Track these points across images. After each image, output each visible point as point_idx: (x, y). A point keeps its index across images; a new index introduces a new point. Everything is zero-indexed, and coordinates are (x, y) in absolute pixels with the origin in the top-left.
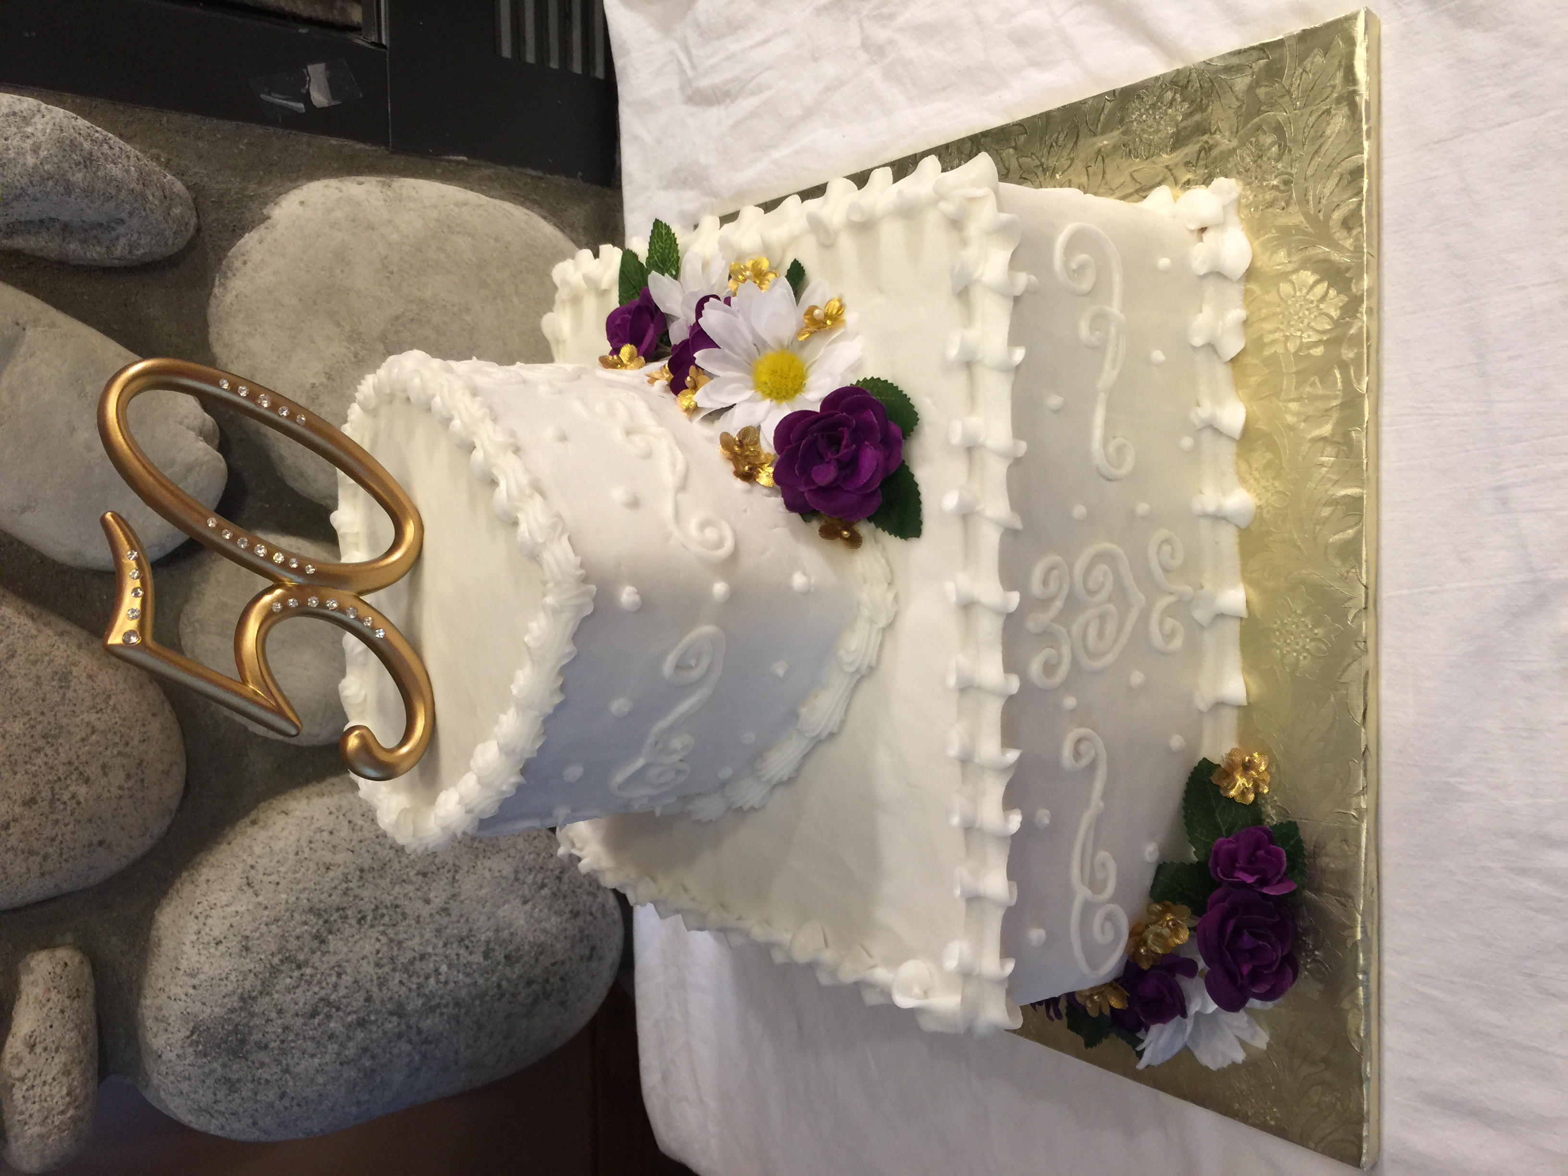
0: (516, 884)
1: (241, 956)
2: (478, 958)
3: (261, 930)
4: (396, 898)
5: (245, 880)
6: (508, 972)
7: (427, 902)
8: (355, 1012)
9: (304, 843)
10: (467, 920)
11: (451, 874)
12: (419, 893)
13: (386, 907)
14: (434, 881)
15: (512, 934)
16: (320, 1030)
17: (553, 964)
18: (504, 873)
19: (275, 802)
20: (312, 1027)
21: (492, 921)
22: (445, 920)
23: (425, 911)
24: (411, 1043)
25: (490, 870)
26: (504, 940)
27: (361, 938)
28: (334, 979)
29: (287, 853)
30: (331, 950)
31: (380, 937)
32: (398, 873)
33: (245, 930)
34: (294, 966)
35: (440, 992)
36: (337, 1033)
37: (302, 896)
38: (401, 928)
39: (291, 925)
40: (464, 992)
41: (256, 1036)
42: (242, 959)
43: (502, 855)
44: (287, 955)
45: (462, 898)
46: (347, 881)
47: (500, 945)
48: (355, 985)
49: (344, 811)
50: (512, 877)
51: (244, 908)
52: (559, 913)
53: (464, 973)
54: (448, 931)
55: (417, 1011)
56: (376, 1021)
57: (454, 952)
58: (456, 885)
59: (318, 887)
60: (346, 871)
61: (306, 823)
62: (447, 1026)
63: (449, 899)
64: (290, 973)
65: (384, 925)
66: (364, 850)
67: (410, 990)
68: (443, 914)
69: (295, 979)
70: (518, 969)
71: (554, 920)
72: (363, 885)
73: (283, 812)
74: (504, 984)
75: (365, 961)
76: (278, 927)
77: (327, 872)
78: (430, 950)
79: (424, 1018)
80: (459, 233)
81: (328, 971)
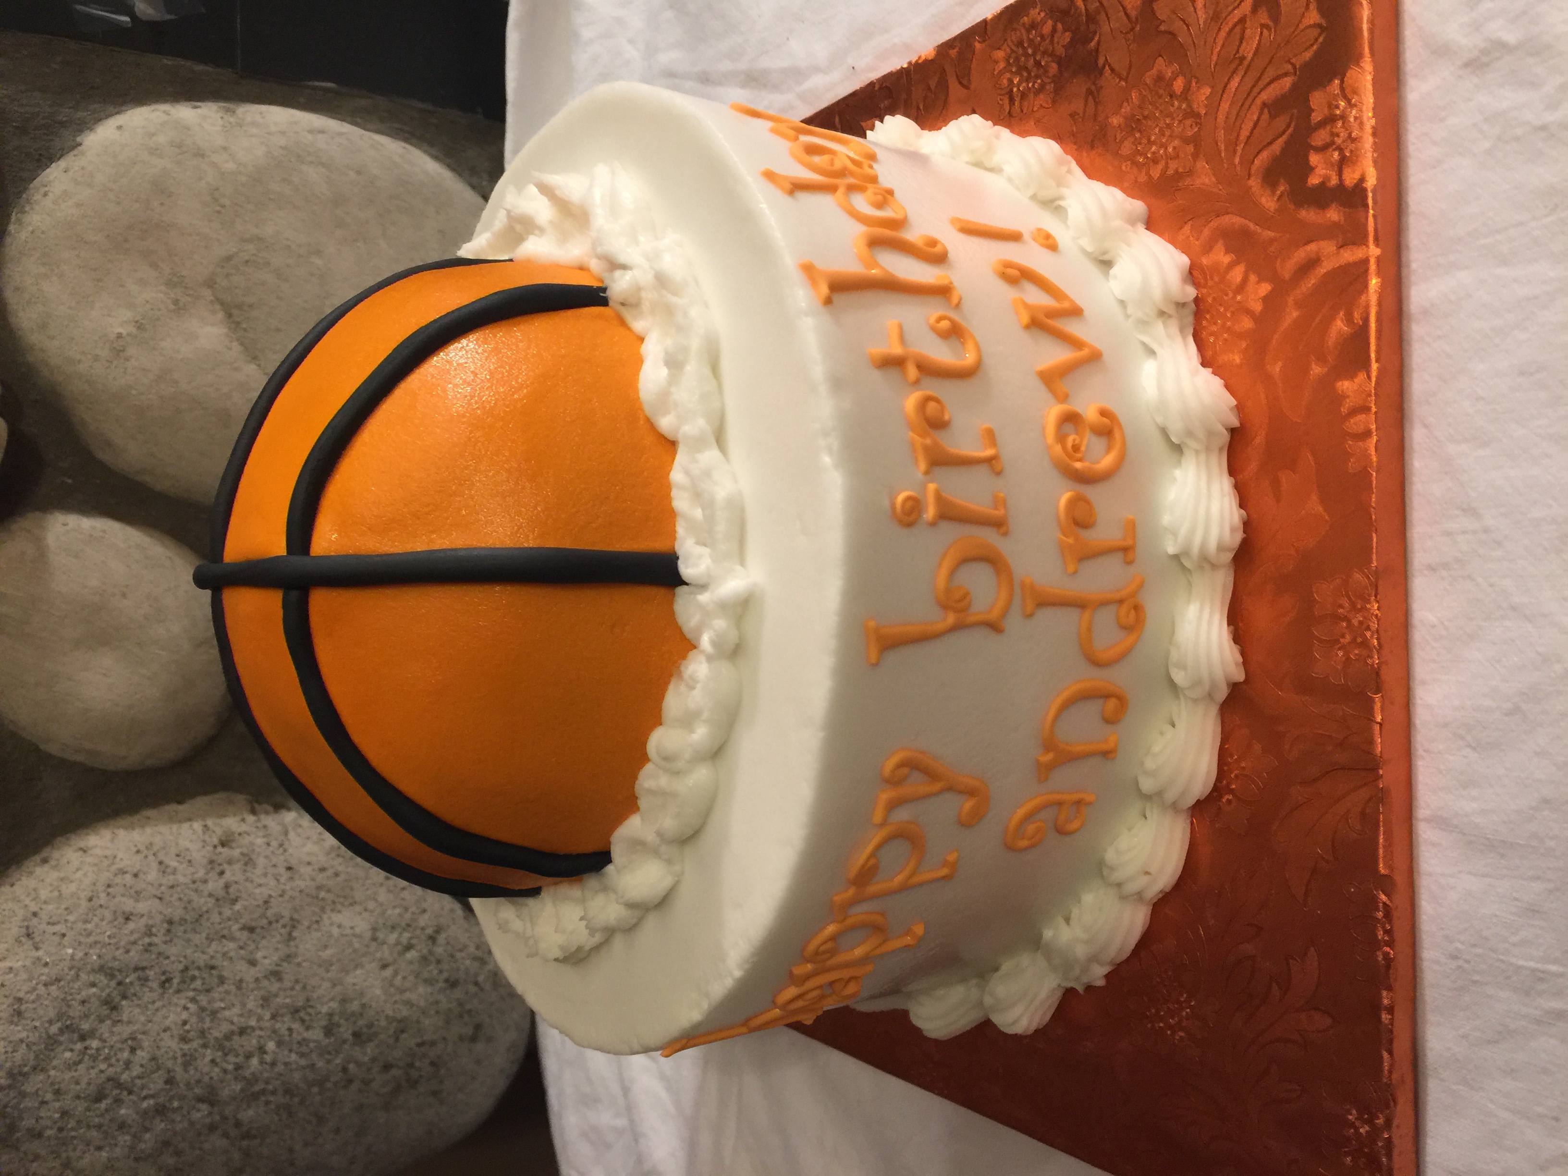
0: (374, 944)
1: (12, 1022)
2: (316, 1034)
3: (37, 992)
4: (212, 957)
5: (24, 930)
6: (357, 1052)
7: (253, 963)
8: (152, 1096)
9: (100, 887)
10: (304, 988)
11: (288, 929)
12: (242, 952)
13: (199, 968)
14: (264, 938)
15: (363, 1006)
16: (108, 1117)
17: (419, 1045)
18: (358, 930)
19: (73, 836)
20: (98, 1112)
21: (338, 988)
22: (275, 987)
23: (250, 974)
24: (228, 1138)
25: (339, 926)
26: (353, 1014)
27: (164, 1006)
28: (126, 1055)
29: (79, 898)
30: (125, 1018)
31: (189, 1005)
32: (218, 927)
33: (19, 990)
34: (76, 1036)
35: (266, 1075)
36: (130, 1122)
37: (91, 951)
38: (216, 995)
39: (77, 985)
40: (297, 1076)
41: (28, 1122)
42: (12, 1027)
43: (358, 908)
44: (68, 1022)
45: (299, 959)
46: (150, 934)
47: (347, 1020)
48: (153, 1063)
49: (155, 848)
50: (368, 935)
51: (20, 963)
52: (429, 982)
53: (297, 1053)
54: (278, 1000)
55: (234, 1098)
56: (180, 1108)
57: (286, 1026)
58: (292, 943)
59: (112, 941)
60: (150, 922)
61: (106, 863)
62: (276, 1118)
63: (283, 960)
64: (71, 1046)
65: (194, 990)
66: (176, 896)
67: (225, 1071)
68: (273, 980)
69: (76, 1052)
70: (370, 1050)
71: (422, 989)
72: (171, 941)
73: (81, 849)
74: (352, 1066)
75: (168, 1033)
76: (59, 988)
77: (126, 923)
78: (253, 1022)
79: (244, 1106)
80: (312, 162)
81: (119, 1045)
